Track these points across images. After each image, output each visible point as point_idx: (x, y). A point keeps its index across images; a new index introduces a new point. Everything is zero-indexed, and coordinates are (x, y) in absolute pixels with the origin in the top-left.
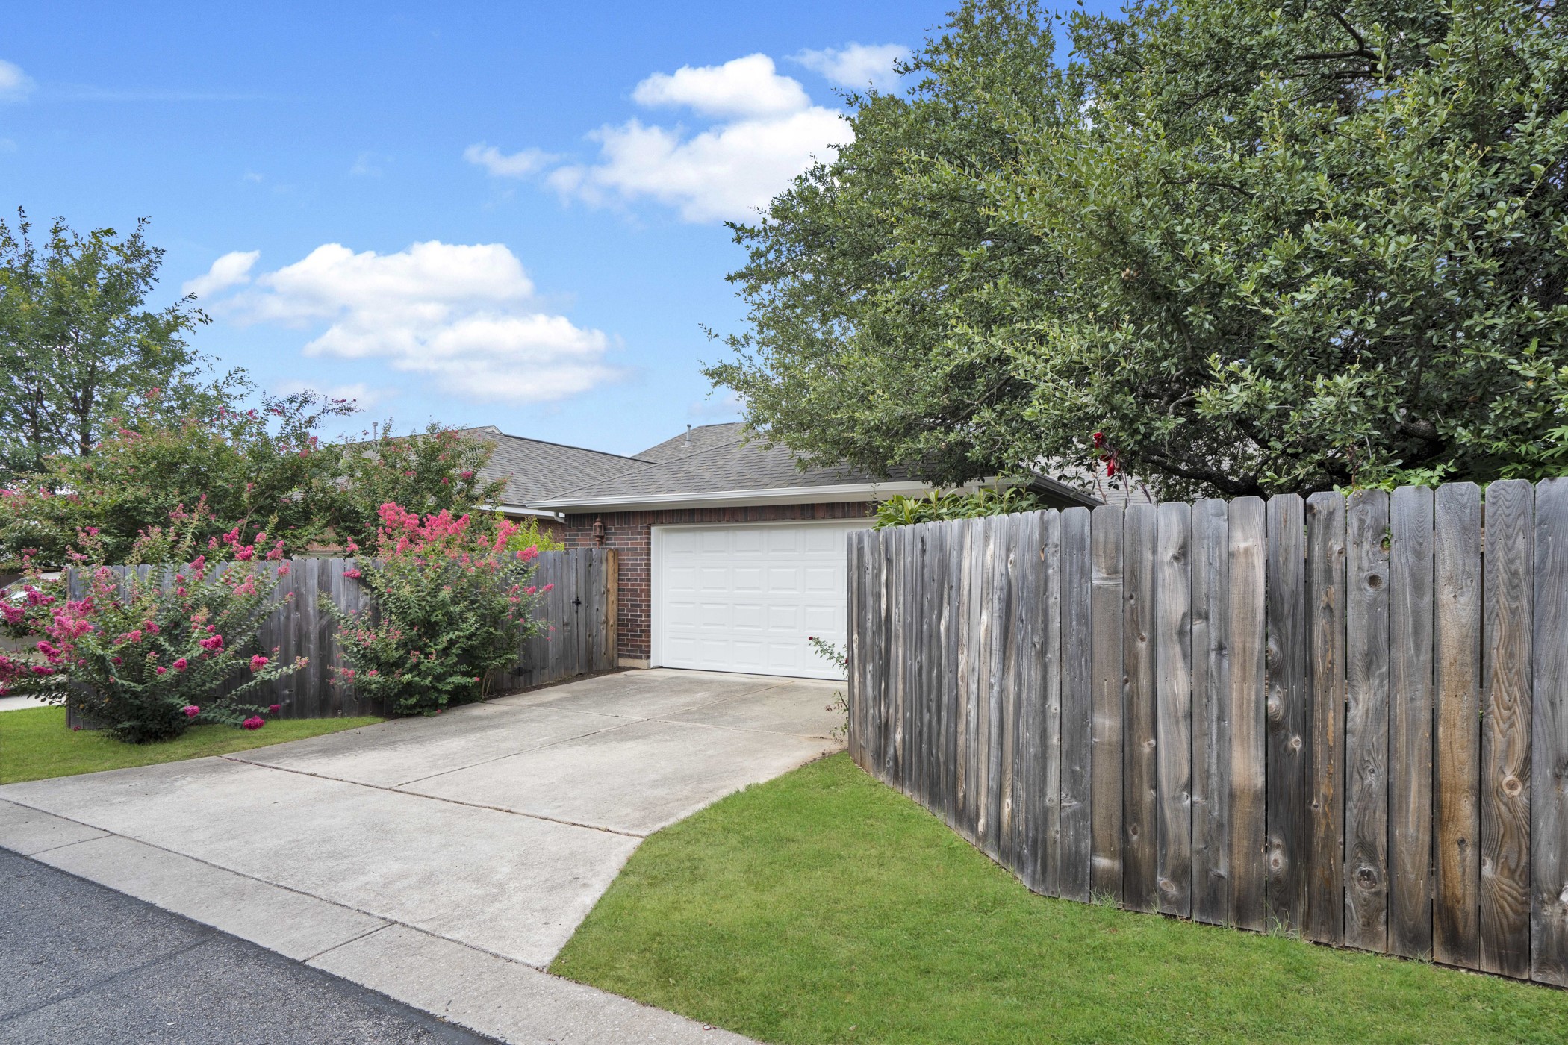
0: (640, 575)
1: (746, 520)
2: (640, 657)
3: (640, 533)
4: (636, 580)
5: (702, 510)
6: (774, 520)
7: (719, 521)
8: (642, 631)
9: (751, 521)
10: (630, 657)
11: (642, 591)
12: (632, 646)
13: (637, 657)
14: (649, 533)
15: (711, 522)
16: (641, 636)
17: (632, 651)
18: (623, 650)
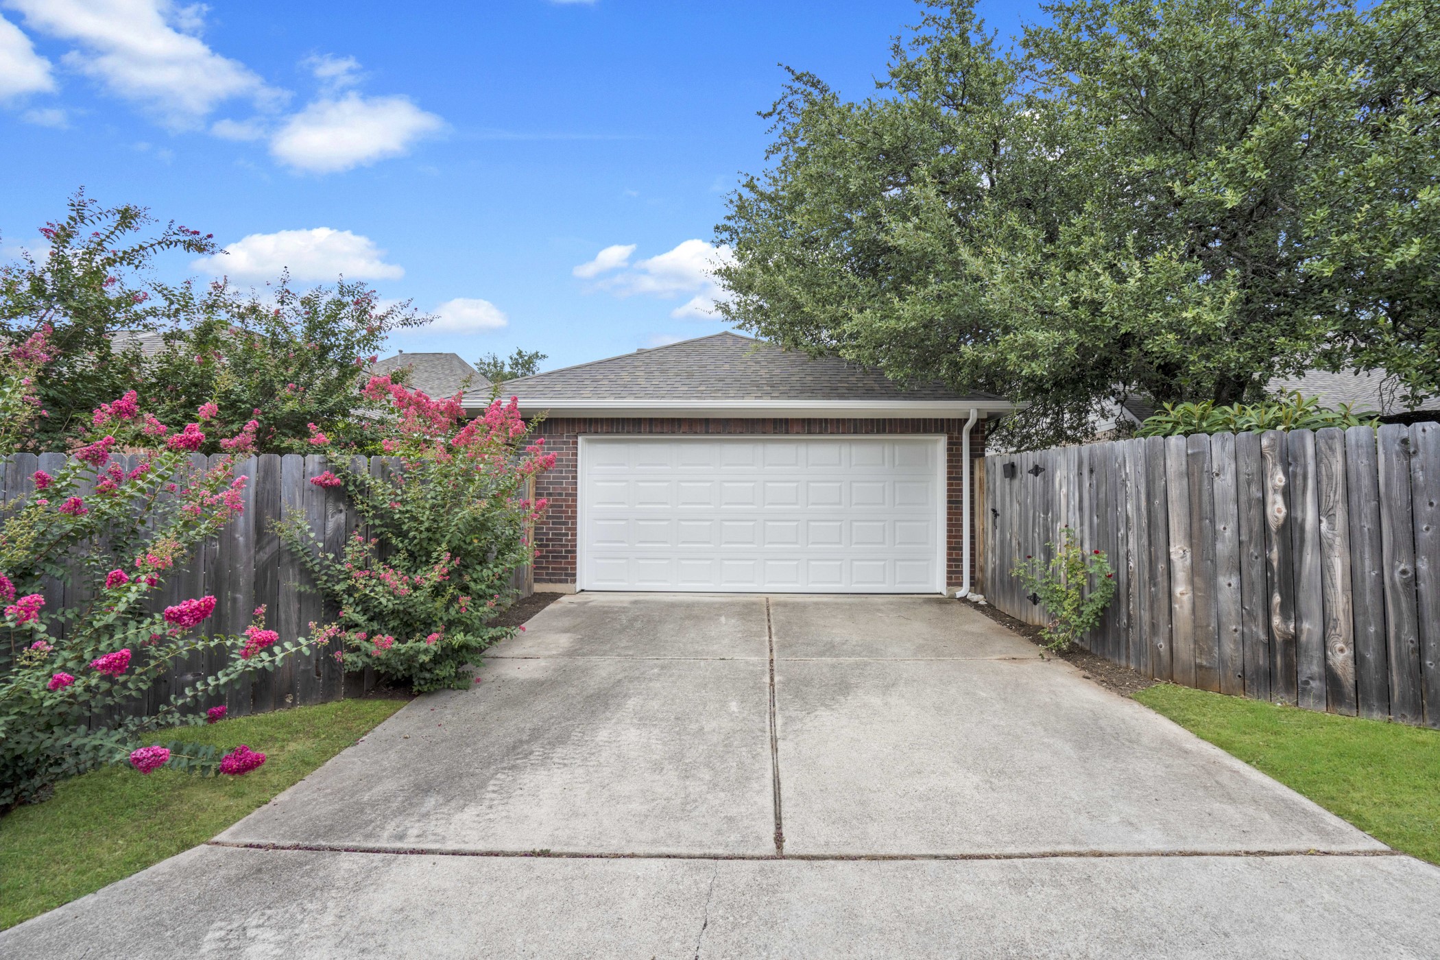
0: (565, 489)
1: (707, 433)
2: (566, 581)
3: (565, 443)
4: (560, 494)
5: (651, 420)
6: (741, 433)
7: (673, 433)
8: (567, 552)
9: (712, 433)
10: (551, 581)
11: (567, 506)
12: (553, 569)
13: (561, 581)
14: (576, 443)
15: (662, 433)
16: (566, 557)
17: (553, 574)
18: (541, 574)
